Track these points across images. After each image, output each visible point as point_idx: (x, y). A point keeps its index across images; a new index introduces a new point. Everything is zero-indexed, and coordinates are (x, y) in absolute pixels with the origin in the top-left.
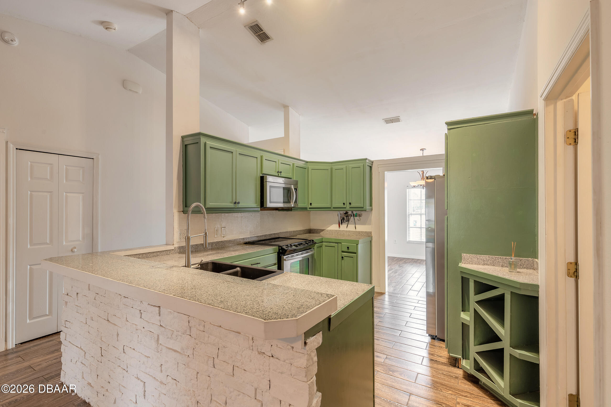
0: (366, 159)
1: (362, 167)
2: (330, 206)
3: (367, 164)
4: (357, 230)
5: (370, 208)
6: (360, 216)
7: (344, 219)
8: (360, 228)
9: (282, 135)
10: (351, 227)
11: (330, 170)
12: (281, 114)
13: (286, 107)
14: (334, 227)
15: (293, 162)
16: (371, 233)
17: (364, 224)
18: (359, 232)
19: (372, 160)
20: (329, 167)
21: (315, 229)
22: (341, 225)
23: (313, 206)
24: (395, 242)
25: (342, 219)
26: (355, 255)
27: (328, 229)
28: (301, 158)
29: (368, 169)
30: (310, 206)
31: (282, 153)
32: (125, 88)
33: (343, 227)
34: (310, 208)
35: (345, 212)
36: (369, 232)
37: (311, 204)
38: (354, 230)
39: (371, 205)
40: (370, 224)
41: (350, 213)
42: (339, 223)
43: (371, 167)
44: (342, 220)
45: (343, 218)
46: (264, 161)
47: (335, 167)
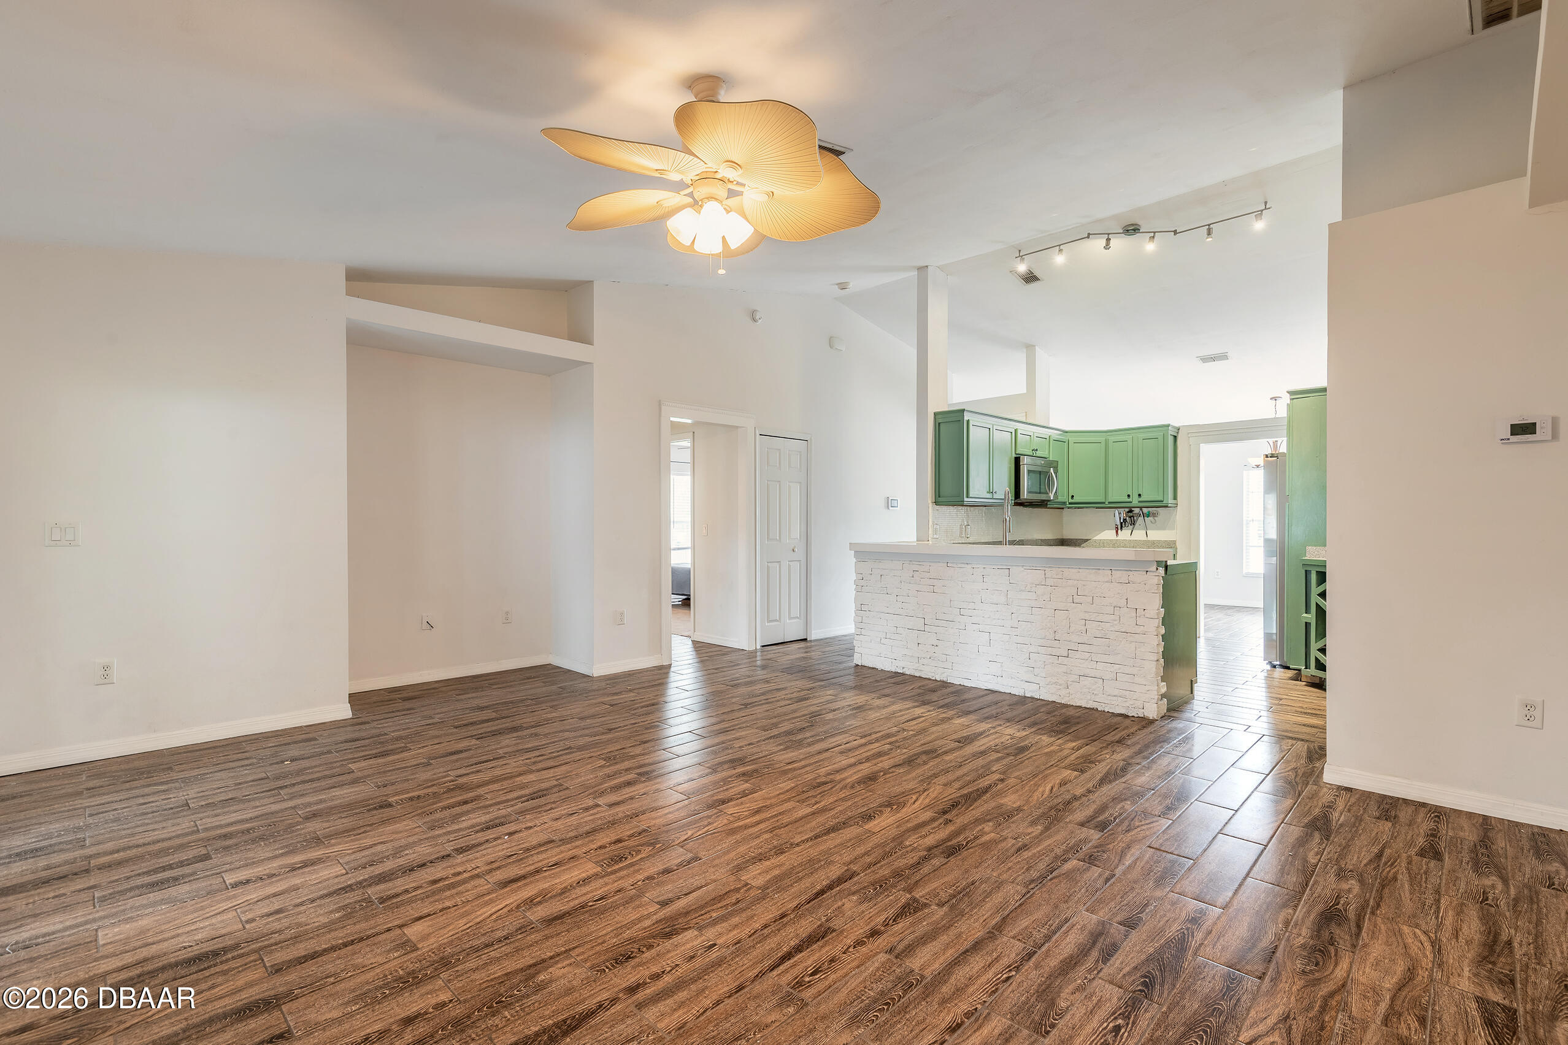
0: (1168, 426)
1: (1161, 439)
2: (1103, 501)
3: (1170, 432)
4: (1150, 538)
5: (1174, 502)
6: (1154, 515)
7: (1126, 521)
8: (1155, 535)
9: (1022, 389)
10: (1139, 535)
11: (1103, 444)
12: (1021, 357)
13: (1030, 348)
14: (1109, 535)
15: (1050, 434)
16: (1174, 542)
17: (1163, 528)
18: (1154, 542)
19: (1177, 425)
20: (1102, 439)
21: (1072, 539)
22: (1119, 531)
23: (1076, 500)
25: (1122, 521)
27: (1097, 538)
28: (1051, 425)
29: (1171, 440)
30: (1071, 501)
31: (1024, 421)
33: (1125, 534)
34: (1070, 503)
35: (1127, 510)
36: (1171, 541)
37: (1073, 496)
38: (1145, 538)
39: (1175, 498)
40: (1172, 528)
41: (1137, 511)
42: (1117, 528)
43: (1175, 437)
44: (1121, 523)
45: (1124, 520)
46: (1019, 436)
47: (1112, 439)
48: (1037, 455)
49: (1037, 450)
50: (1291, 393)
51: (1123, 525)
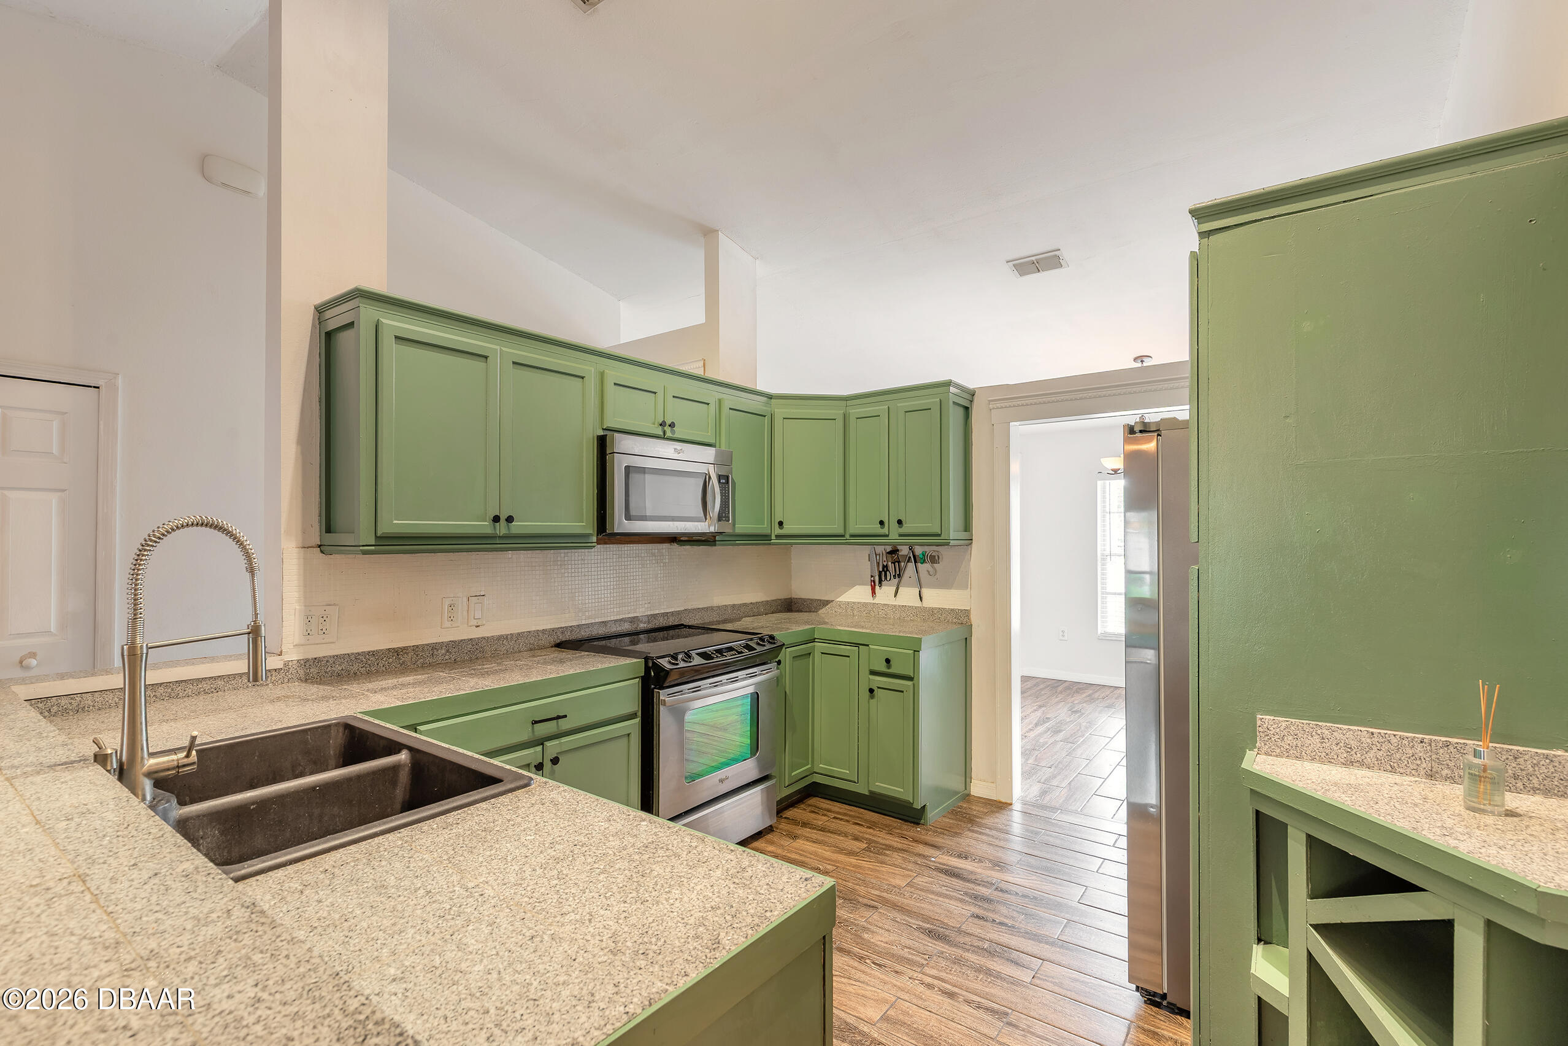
0: (948, 384)
1: (935, 410)
2: (841, 531)
3: (952, 398)
4: (927, 604)
5: (964, 535)
6: (934, 560)
7: (887, 570)
8: (936, 598)
9: (702, 319)
10: (908, 596)
11: (840, 423)
12: (697, 256)
13: (709, 234)
14: (859, 594)
15: (721, 396)
16: (967, 613)
17: (948, 585)
18: (932, 612)
19: (971, 386)
20: (837, 412)
21: (804, 600)
22: (877, 587)
23: (788, 529)
24: (1063, 636)
25: (881, 570)
26: (910, 683)
27: (841, 599)
28: (760, 387)
29: (954, 416)
30: (778, 531)
31: (699, 372)
32: (208, 179)
33: (885, 594)
34: (778, 537)
35: (889, 549)
36: (962, 611)
37: (781, 524)
38: (917, 603)
39: (967, 527)
40: (964, 586)
41: (904, 551)
42: (874, 581)
43: (967, 409)
44: (880, 574)
45: (884, 567)
46: (610, 388)
47: (855, 411)
48: (677, 436)
49: (672, 425)
50: (1200, 214)
51: (881, 576)
